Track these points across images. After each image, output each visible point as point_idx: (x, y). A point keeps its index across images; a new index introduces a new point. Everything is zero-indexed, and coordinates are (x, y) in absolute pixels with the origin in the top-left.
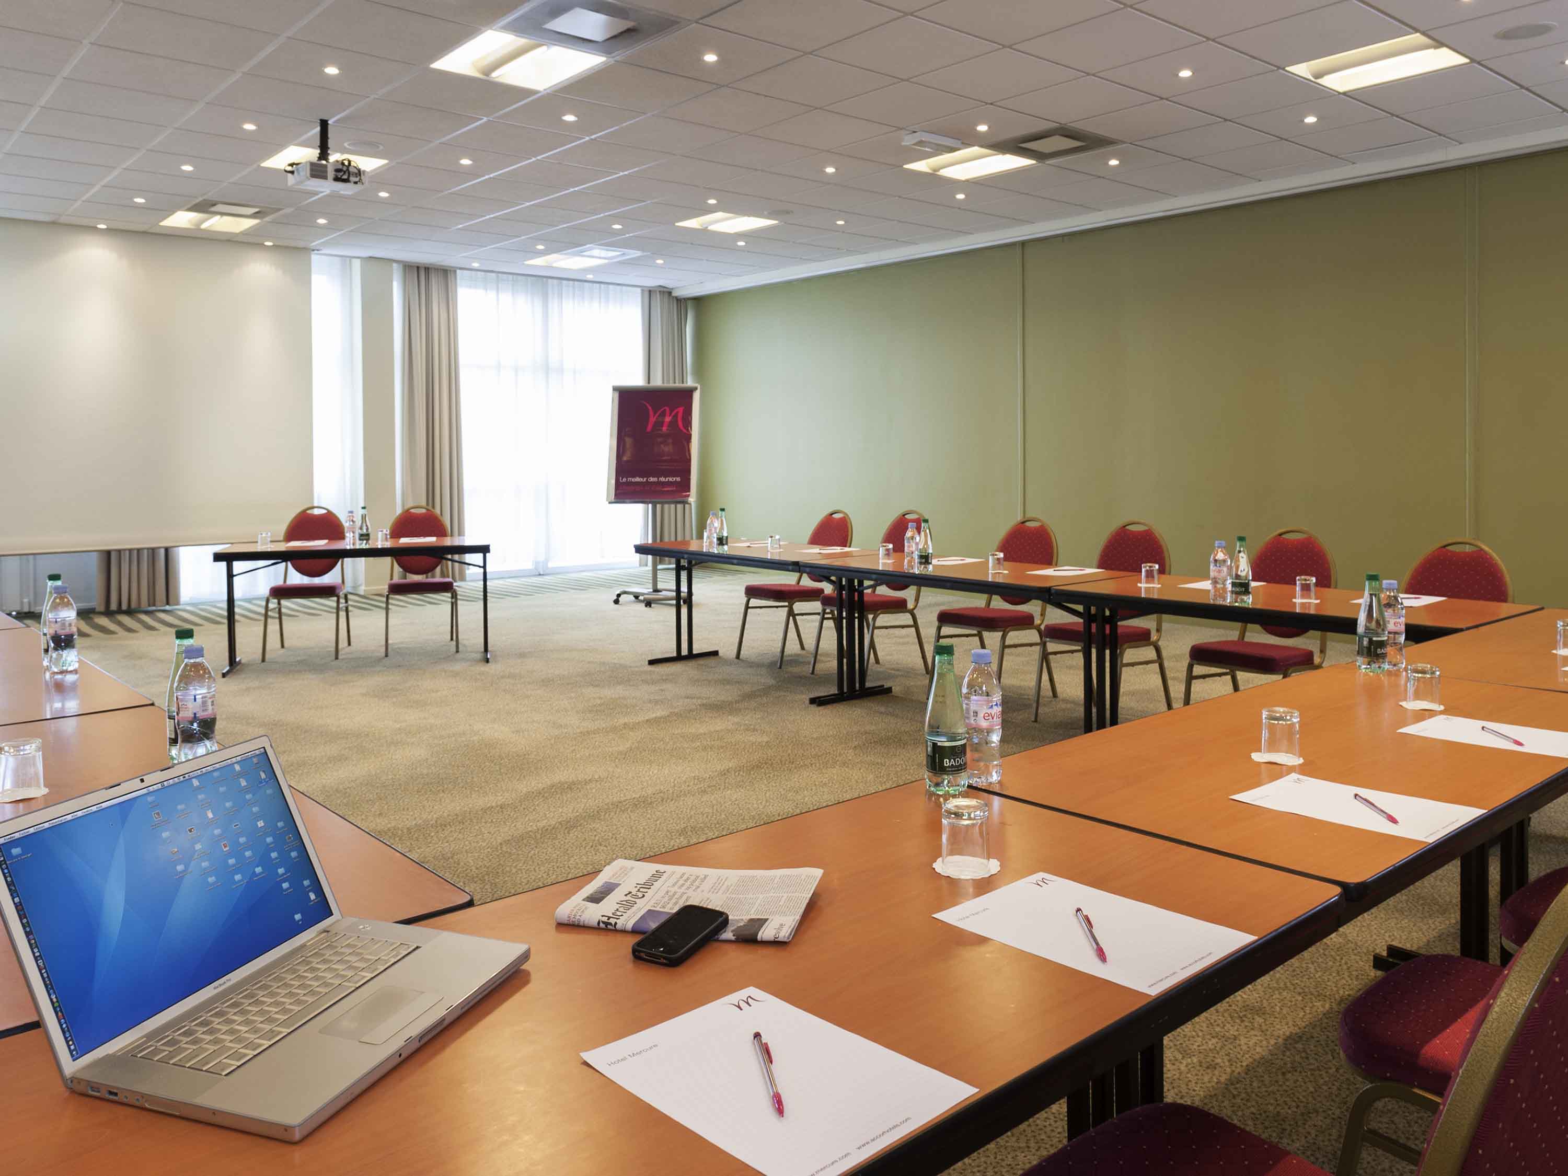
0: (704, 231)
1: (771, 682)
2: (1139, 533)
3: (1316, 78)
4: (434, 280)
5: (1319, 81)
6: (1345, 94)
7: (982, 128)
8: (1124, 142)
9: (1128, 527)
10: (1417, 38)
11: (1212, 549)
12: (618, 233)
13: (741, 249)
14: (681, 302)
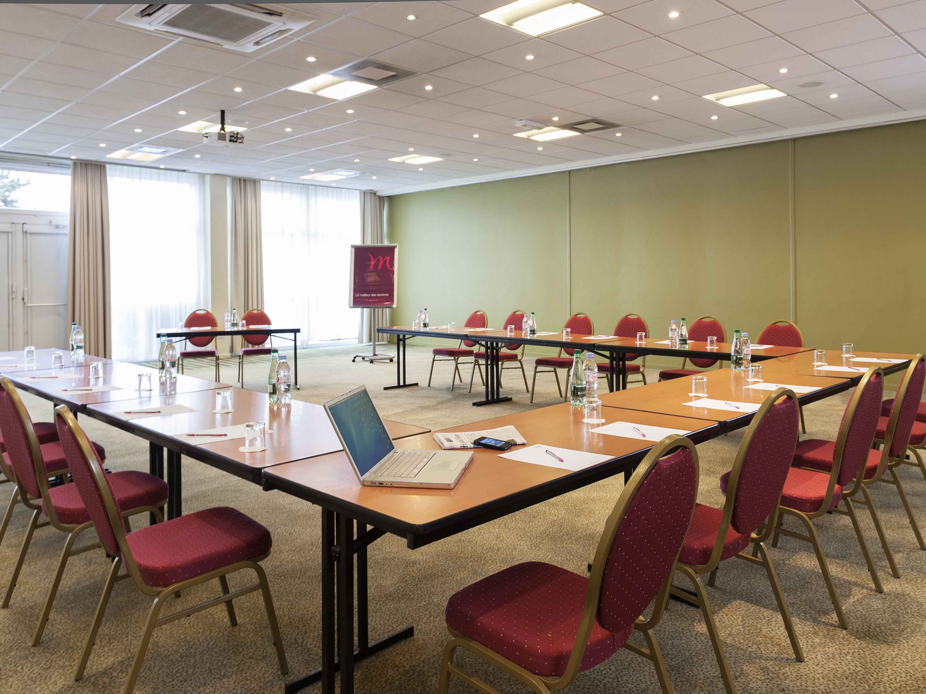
0: (403, 163)
1: (450, 397)
2: (634, 319)
3: (717, 100)
4: (249, 187)
5: (718, 102)
6: (730, 107)
7: (556, 119)
8: (624, 126)
9: (629, 317)
10: (762, 86)
11: (670, 324)
12: (357, 163)
13: (420, 172)
14: (381, 199)
